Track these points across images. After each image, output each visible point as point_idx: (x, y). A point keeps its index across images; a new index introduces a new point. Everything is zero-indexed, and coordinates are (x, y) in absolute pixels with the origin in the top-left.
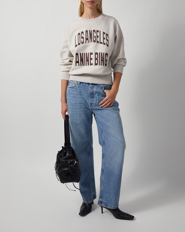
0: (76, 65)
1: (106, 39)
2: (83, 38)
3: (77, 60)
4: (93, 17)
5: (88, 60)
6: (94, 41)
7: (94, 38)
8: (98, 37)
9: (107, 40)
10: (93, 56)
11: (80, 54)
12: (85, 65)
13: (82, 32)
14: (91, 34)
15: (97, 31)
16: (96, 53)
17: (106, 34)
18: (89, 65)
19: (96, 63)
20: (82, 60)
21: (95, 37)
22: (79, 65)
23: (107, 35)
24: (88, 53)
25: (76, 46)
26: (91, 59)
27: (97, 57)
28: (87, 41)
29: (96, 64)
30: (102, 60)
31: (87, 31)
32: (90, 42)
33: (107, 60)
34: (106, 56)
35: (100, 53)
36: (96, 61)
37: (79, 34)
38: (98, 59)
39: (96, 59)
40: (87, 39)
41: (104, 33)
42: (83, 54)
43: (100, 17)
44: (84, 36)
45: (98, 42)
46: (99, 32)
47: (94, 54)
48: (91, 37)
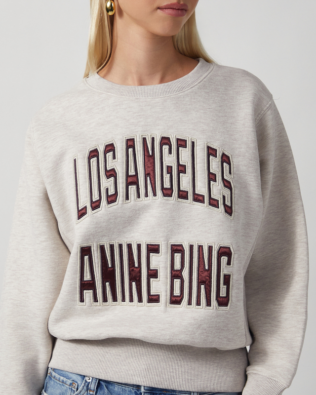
0: (82, 301)
1: (219, 178)
2: (111, 174)
3: (87, 277)
4: (158, 77)
5: (135, 277)
6: (167, 193)
7: (167, 177)
8: (182, 169)
9: (227, 184)
10: (160, 262)
11: (102, 248)
12: (123, 300)
13: (110, 148)
14: (149, 158)
15: (178, 140)
16: (176, 249)
17: (219, 154)
18: (140, 300)
19: (177, 292)
20: (108, 275)
21: (170, 169)
22: (96, 300)
23: (225, 159)
24: (139, 246)
25: (82, 213)
26: (153, 274)
27: (177, 266)
28: (132, 188)
29: (175, 301)
30: (205, 281)
31: (130, 143)
32: (146, 195)
34: (224, 259)
35: (191, 247)
36: (177, 282)
37: (94, 153)
38: (185, 274)
39: (176, 275)
40: (132, 180)
41: (211, 152)
42: (112, 246)
43: (195, 75)
44: (118, 164)
45: (183, 195)
46: (189, 144)
47: (165, 251)
48: (150, 173)
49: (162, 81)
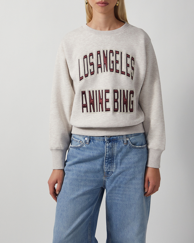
0: (83, 112)
1: (130, 66)
2: (92, 64)
3: (84, 103)
5: (101, 103)
6: (112, 70)
7: (112, 65)
8: (117, 62)
9: (133, 68)
10: (110, 96)
11: (89, 92)
12: (97, 111)
13: (91, 54)
14: (105, 58)
15: (116, 51)
16: (115, 91)
17: (131, 57)
18: (102, 111)
19: (116, 107)
20: (92, 103)
21: (113, 62)
22: (87, 112)
23: (133, 59)
24: (102, 91)
25: (81, 79)
26: (107, 101)
27: (116, 98)
28: (100, 69)
29: (116, 110)
30: (125, 103)
31: (99, 53)
32: (104, 71)
33: (132, 101)
34: (132, 95)
35: (121, 90)
36: (116, 103)
37: (85, 57)
38: (119, 100)
39: (115, 101)
40: (99, 66)
41: (128, 56)
42: (93, 91)
44: (94, 60)
45: (117, 71)
46: (120, 53)
47: (111, 92)
48: (105, 63)
49: (109, 30)
